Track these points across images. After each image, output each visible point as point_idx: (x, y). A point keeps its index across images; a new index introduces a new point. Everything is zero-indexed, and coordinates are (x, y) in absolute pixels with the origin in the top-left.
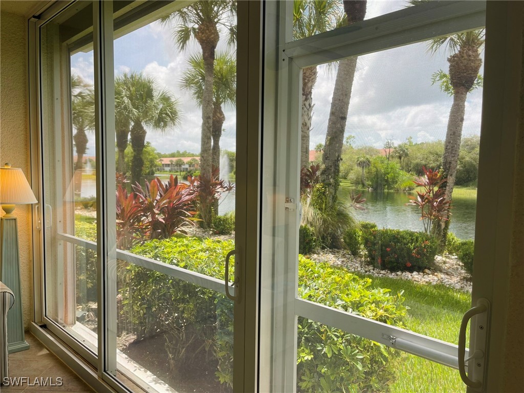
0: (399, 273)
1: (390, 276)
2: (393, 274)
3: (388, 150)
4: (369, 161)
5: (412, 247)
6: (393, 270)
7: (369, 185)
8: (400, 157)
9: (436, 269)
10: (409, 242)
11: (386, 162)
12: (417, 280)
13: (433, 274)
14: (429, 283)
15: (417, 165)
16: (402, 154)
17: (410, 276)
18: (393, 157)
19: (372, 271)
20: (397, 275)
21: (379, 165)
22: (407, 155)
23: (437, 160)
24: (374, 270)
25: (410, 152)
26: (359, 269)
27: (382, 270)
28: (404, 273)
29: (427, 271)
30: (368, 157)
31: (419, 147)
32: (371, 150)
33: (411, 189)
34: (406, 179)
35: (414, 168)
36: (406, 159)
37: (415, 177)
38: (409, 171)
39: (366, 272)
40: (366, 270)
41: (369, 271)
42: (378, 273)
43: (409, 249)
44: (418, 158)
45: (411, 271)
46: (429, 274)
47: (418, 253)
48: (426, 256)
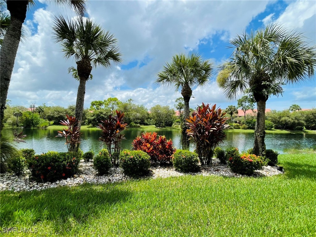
0: (58, 182)
1: (52, 186)
2: (53, 184)
3: (33, 109)
4: (21, 114)
5: (66, 163)
6: (53, 181)
7: (21, 125)
8: (39, 112)
9: (80, 173)
10: (63, 161)
11: (32, 114)
12: (71, 184)
13: (79, 177)
14: (78, 184)
15: (49, 116)
16: (40, 110)
17: (65, 182)
18: (35, 112)
19: (36, 186)
20: (57, 184)
21: (28, 116)
22: (43, 111)
23: (59, 114)
24: (37, 184)
25: (44, 110)
26: (24, 187)
27: (45, 183)
28: (61, 181)
29: (75, 175)
30: (21, 111)
31: (49, 108)
32: (22, 108)
33: (46, 127)
34: (43, 122)
35: (47, 117)
36: (42, 113)
37: (48, 121)
38: (44, 119)
39: (31, 188)
40: (31, 186)
41: (34, 186)
42: (41, 187)
43: (64, 165)
44: (50, 113)
45: (66, 179)
46: (77, 177)
47: (70, 166)
48: (75, 166)
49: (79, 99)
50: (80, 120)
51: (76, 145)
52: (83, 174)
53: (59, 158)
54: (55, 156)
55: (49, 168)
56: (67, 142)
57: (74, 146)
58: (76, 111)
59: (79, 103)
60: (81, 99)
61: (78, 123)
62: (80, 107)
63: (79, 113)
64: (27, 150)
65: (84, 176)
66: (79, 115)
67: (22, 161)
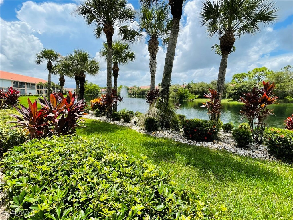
0: (201, 143)
1: (197, 145)
2: (198, 143)
3: (184, 86)
4: (178, 90)
5: (207, 129)
6: (198, 141)
7: (177, 98)
8: (188, 88)
9: (219, 140)
10: (205, 127)
11: (184, 90)
12: (211, 146)
13: (218, 143)
14: (218, 149)
15: (195, 91)
16: (189, 87)
17: (207, 144)
18: (186, 88)
20: (200, 144)
21: (181, 91)
22: (191, 87)
23: (202, 89)
24: (187, 140)
25: (192, 86)
26: (180, 140)
27: (192, 140)
28: (203, 143)
29: (215, 141)
30: (177, 88)
31: (195, 84)
32: (178, 86)
33: (193, 99)
34: (191, 96)
35: (194, 92)
36: (191, 89)
37: (194, 95)
38: (192, 93)
39: (184, 141)
40: (184, 140)
42: (190, 142)
43: (206, 130)
44: (195, 88)
45: (207, 142)
46: (216, 143)
47: (210, 132)
48: (215, 133)
49: (221, 74)
50: (221, 93)
51: (217, 116)
52: (221, 141)
53: (202, 124)
54: (200, 122)
55: (195, 130)
56: (209, 112)
57: (215, 116)
58: (218, 84)
59: (220, 77)
60: (223, 73)
61: (219, 96)
62: (221, 81)
63: (221, 87)
64: (181, 116)
65: (223, 144)
66: (220, 89)
67: (179, 122)
